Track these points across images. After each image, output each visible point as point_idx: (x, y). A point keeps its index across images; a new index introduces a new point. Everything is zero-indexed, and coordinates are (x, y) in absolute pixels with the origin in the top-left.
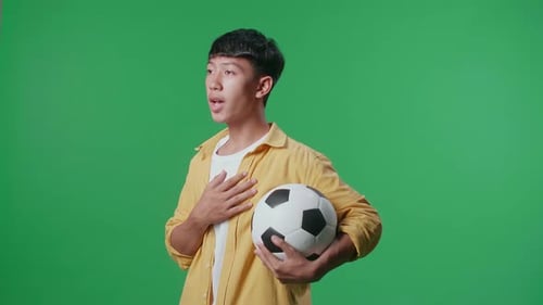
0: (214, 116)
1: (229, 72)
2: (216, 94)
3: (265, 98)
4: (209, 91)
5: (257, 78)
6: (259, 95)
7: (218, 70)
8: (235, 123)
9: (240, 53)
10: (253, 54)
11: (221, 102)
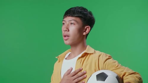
0: (65, 42)
1: (72, 24)
2: (66, 33)
3: (87, 35)
4: (63, 32)
5: (84, 26)
6: (84, 34)
7: (67, 23)
8: (74, 45)
9: (77, 15)
10: (82, 16)
11: (68, 36)
